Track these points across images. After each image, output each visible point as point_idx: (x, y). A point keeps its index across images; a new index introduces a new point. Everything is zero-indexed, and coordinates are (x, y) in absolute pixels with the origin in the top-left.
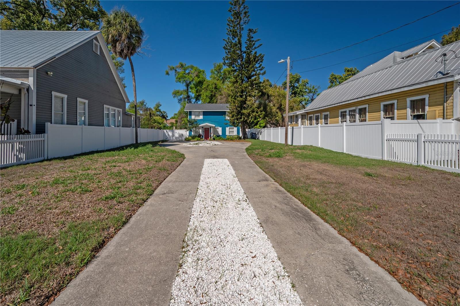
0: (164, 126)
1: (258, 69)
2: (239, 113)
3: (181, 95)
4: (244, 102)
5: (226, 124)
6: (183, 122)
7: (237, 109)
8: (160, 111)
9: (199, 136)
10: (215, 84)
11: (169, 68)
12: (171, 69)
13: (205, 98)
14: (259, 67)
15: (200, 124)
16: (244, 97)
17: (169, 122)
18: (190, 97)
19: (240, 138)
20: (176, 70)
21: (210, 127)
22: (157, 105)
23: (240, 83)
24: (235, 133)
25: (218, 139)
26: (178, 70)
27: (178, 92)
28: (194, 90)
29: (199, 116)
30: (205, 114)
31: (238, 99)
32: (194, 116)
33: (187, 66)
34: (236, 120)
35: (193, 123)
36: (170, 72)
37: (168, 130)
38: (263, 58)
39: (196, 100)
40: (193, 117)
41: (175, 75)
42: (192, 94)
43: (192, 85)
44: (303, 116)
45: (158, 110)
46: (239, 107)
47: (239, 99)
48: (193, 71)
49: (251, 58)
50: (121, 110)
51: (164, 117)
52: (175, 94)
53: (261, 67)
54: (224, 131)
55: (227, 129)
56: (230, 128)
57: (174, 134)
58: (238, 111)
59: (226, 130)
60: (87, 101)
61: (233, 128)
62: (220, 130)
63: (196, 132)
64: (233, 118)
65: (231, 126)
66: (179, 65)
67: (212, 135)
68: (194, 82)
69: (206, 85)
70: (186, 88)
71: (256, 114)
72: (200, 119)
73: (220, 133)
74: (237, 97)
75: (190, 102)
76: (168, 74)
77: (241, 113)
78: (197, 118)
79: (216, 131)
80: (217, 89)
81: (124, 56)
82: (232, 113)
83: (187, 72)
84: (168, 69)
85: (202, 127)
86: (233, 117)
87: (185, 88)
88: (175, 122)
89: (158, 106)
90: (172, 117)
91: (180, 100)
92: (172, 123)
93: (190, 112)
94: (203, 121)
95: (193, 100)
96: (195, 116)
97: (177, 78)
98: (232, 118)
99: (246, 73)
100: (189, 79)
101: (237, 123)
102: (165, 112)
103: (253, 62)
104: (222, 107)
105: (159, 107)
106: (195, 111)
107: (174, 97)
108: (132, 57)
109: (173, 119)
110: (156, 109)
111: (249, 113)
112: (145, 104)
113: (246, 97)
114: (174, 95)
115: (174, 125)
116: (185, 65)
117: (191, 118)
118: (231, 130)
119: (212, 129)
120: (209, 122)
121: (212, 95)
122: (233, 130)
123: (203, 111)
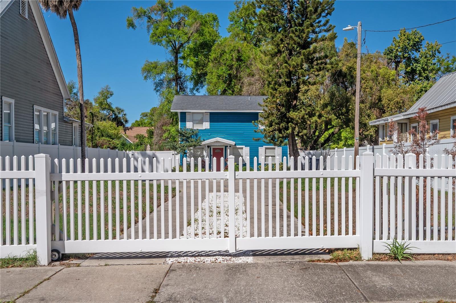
0: (123, 145)
1: (322, 28)
2: (283, 117)
3: (162, 73)
4: (293, 96)
5: (256, 140)
6: (166, 135)
7: (279, 110)
8: (110, 108)
10: (239, 52)
11: (136, 14)
12: (139, 16)
13: (215, 80)
14: (325, 25)
15: (204, 140)
16: (294, 84)
17: (132, 133)
18: (180, 78)
20: (150, 18)
21: (226, 147)
22: (102, 93)
23: (284, 57)
26: (154, 17)
27: (155, 68)
28: (191, 61)
29: (201, 122)
30: (215, 118)
31: (281, 89)
32: (191, 123)
33: (174, 8)
34: (277, 132)
35: (188, 138)
36: (136, 22)
37: (136, 153)
38: (334, 6)
39: (196, 84)
40: (189, 125)
41: (148, 28)
42: (187, 72)
43: (186, 50)
44: (403, 126)
45: (104, 105)
46: (283, 106)
47: (285, 89)
48: (188, 20)
49: (309, 7)
50: (57, 113)
51: (119, 122)
52: (149, 71)
53: (328, 25)
54: (254, 155)
55: (262, 150)
56: (266, 148)
58: (282, 113)
59: (260, 153)
60: (13, 101)
61: (274, 149)
62: (245, 153)
63: (195, 156)
64: (271, 129)
65: (268, 144)
66: (156, 6)
68: (191, 45)
69: (219, 51)
70: (173, 58)
71: (318, 120)
72: (204, 128)
74: (280, 85)
75: (182, 89)
76: (131, 25)
77: (288, 119)
78: (197, 127)
79: (236, 155)
80: (241, 60)
81: (62, 12)
82: (268, 117)
83: (175, 20)
84: (132, 16)
85: (208, 147)
86: (271, 125)
87: (171, 57)
88: (146, 135)
89: (106, 94)
90: (136, 121)
91: (158, 85)
92: (140, 137)
93: (183, 115)
94: (209, 133)
95: (190, 85)
96: (194, 122)
97: (153, 36)
98: (269, 127)
99: (298, 36)
100: (180, 37)
101: (279, 137)
102: (120, 110)
103: (311, 15)
104: (251, 104)
105: (107, 98)
106: (193, 113)
107: (146, 78)
108: (74, 12)
109: (139, 125)
110: (101, 104)
111: (302, 118)
113: (298, 85)
114: (145, 75)
115: (146, 140)
116: (171, 4)
117: (186, 127)
118: (269, 152)
119: (229, 150)
120: (223, 136)
121: (230, 75)
122: (274, 152)
123: (210, 112)
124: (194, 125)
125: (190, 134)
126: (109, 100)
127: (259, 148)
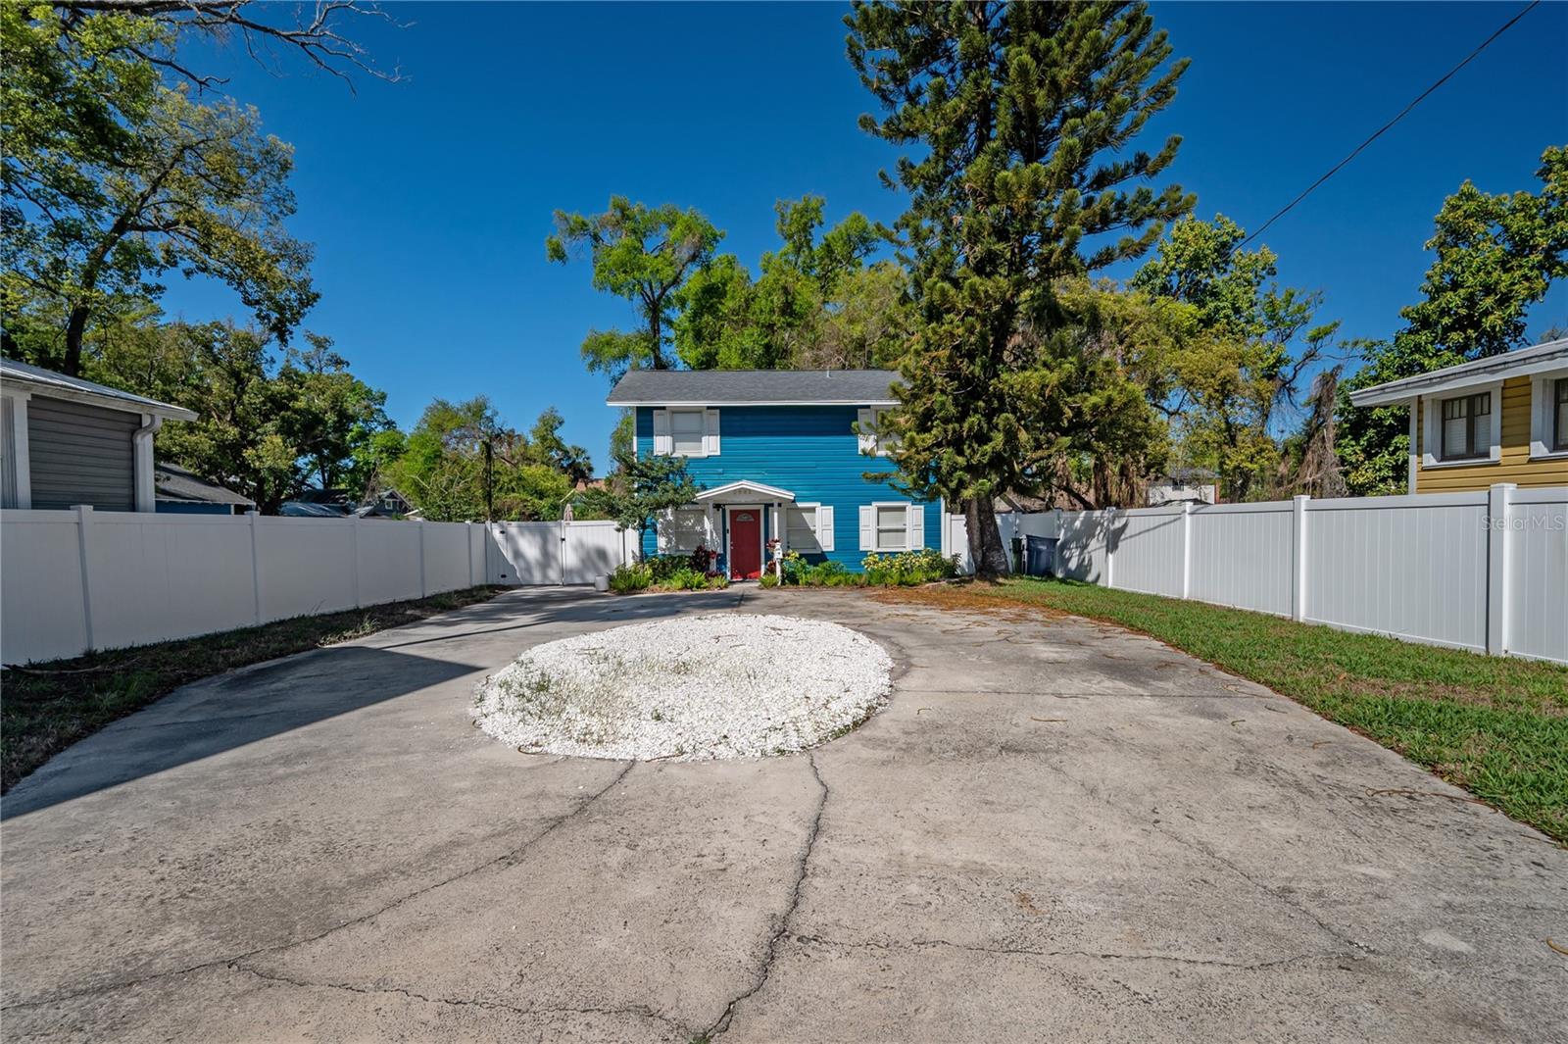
3: (624, 356)
8: (559, 446)
9: (700, 560)
10: (786, 291)
11: (565, 228)
12: (573, 233)
15: (704, 488)
19: (950, 571)
20: (596, 238)
21: (768, 506)
24: (914, 540)
25: (816, 580)
26: (606, 237)
27: (610, 345)
29: (696, 436)
30: (734, 422)
32: (668, 439)
33: (647, 215)
35: (659, 480)
36: (569, 247)
37: (513, 528)
40: (662, 445)
41: (594, 257)
45: (548, 441)
52: (596, 354)
54: (847, 528)
55: (867, 515)
56: (880, 509)
57: (551, 548)
58: (966, 382)
59: (862, 522)
61: (903, 509)
62: (822, 524)
63: (679, 532)
66: (610, 213)
67: (778, 555)
72: (705, 454)
73: (826, 540)
76: (558, 254)
77: (990, 401)
78: (686, 450)
79: (795, 529)
80: (793, 314)
83: (651, 243)
84: (559, 233)
85: (717, 506)
89: (550, 425)
93: (646, 414)
94: (718, 468)
96: (677, 436)
97: (602, 272)
100: (657, 273)
101: (956, 469)
102: (580, 451)
104: (834, 386)
105: (553, 428)
106: (675, 409)
107: (592, 367)
110: (544, 439)
112: (488, 413)
114: (591, 360)
116: (642, 210)
117: (652, 452)
118: (889, 521)
119: (776, 514)
120: (759, 477)
121: (768, 347)
122: (902, 519)
123: (720, 408)
124: (677, 444)
125: (664, 471)
126: (557, 433)
127: (861, 507)
